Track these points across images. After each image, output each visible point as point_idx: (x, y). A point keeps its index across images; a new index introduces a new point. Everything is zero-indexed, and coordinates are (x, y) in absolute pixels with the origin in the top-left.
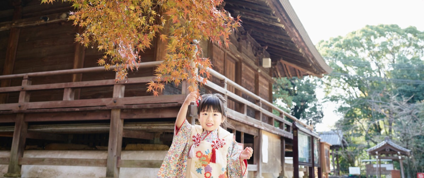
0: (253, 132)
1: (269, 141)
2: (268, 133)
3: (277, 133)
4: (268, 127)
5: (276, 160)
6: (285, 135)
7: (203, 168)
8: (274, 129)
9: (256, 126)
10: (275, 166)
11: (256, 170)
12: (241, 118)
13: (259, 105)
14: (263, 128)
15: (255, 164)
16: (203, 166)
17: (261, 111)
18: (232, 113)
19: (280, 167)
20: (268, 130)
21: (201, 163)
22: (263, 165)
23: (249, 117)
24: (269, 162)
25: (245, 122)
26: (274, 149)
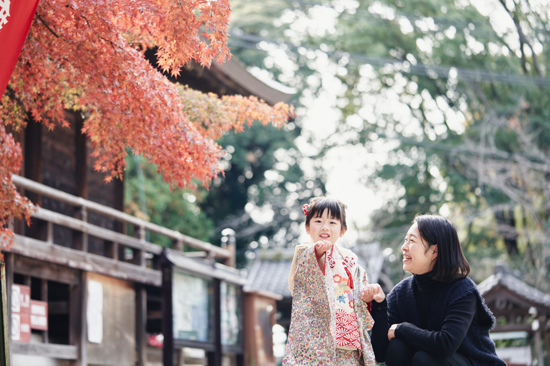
0: (66, 278)
1: (105, 295)
2: (103, 278)
3: (125, 275)
4: (100, 264)
5: (122, 337)
6: (144, 279)
7: (346, 295)
8: (116, 268)
9: (73, 264)
10: (119, 350)
11: (73, 356)
12: (40, 250)
13: (80, 218)
14: (88, 267)
15: (73, 344)
16: (346, 293)
17: (84, 230)
18: (23, 244)
19: (133, 352)
20: (101, 270)
21: (342, 288)
22: (89, 346)
23: (58, 248)
24: (104, 340)
25: (50, 258)
26: (119, 313)
